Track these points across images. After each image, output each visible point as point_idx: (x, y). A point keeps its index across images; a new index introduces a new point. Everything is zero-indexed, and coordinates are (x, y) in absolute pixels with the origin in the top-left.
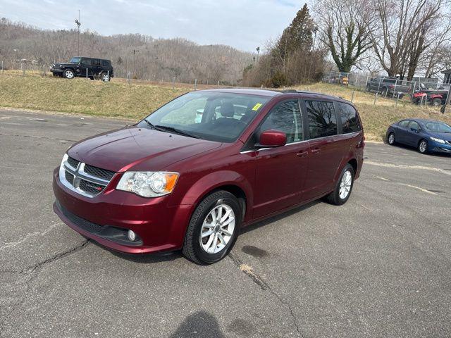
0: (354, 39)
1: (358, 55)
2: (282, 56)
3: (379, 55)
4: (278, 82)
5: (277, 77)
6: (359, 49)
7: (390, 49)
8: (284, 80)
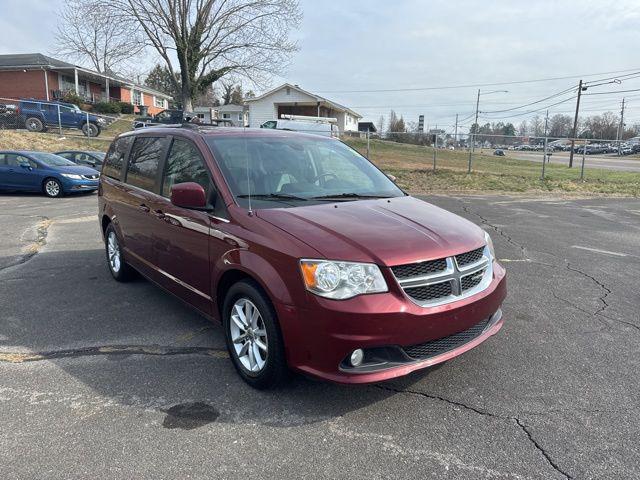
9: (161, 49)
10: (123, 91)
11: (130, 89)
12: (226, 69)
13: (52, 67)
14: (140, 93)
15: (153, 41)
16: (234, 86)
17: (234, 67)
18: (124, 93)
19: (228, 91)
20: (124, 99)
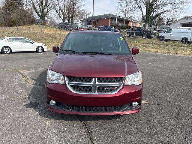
0: (44, 5)
1: (47, 12)
2: (10, 11)
3: (58, 13)
4: (12, 24)
5: (11, 21)
6: (48, 10)
7: (62, 11)
8: (15, 23)
9: (141, 8)
10: (129, 22)
11: (131, 22)
12: (162, 13)
13: (111, 17)
14: (134, 23)
15: (139, 6)
16: (171, 18)
17: (165, 12)
18: (130, 23)
19: (168, 20)
20: (129, 25)
